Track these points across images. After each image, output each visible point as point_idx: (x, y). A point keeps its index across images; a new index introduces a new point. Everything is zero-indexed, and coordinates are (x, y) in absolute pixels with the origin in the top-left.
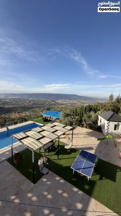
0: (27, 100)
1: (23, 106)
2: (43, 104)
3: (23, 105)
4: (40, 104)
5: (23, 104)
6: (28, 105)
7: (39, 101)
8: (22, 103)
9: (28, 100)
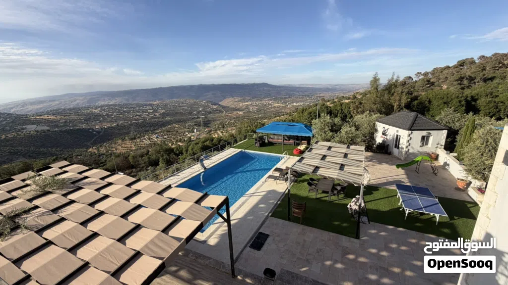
0: (146, 105)
1: (140, 121)
2: (190, 113)
3: (138, 119)
4: (181, 114)
5: (140, 116)
6: (152, 118)
7: (179, 107)
8: (137, 115)
9: (151, 105)
